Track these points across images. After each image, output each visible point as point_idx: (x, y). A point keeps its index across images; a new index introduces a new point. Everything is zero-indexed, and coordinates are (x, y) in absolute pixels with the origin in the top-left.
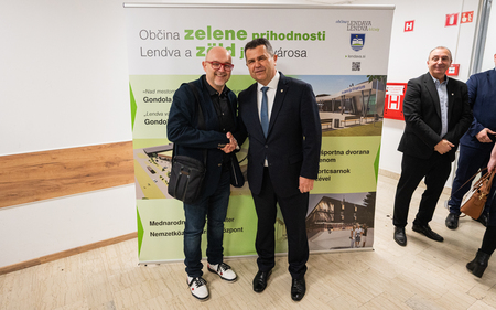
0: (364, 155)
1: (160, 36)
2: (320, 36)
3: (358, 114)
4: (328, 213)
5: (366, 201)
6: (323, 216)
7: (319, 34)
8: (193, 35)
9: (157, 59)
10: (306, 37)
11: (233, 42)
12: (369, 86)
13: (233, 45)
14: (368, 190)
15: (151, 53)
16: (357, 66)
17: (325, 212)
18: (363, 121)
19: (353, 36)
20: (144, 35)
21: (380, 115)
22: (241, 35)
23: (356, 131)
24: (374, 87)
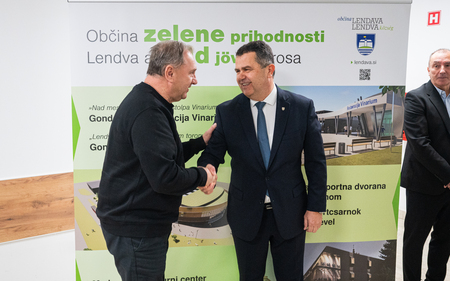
0: (379, 190)
1: (113, 37)
2: (318, 37)
3: (369, 136)
4: (333, 269)
5: (383, 252)
6: (326, 273)
7: (317, 34)
8: (155, 36)
9: (109, 66)
10: (299, 38)
11: (206, 44)
12: (382, 100)
13: (206, 48)
14: (385, 238)
15: (100, 59)
16: (366, 75)
17: (328, 267)
18: (376, 145)
19: (360, 37)
20: (92, 36)
21: (398, 136)
22: (217, 35)
23: (368, 157)
24: (389, 100)
